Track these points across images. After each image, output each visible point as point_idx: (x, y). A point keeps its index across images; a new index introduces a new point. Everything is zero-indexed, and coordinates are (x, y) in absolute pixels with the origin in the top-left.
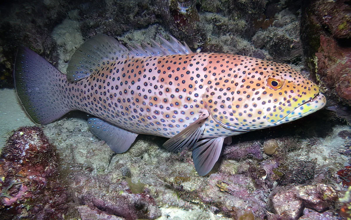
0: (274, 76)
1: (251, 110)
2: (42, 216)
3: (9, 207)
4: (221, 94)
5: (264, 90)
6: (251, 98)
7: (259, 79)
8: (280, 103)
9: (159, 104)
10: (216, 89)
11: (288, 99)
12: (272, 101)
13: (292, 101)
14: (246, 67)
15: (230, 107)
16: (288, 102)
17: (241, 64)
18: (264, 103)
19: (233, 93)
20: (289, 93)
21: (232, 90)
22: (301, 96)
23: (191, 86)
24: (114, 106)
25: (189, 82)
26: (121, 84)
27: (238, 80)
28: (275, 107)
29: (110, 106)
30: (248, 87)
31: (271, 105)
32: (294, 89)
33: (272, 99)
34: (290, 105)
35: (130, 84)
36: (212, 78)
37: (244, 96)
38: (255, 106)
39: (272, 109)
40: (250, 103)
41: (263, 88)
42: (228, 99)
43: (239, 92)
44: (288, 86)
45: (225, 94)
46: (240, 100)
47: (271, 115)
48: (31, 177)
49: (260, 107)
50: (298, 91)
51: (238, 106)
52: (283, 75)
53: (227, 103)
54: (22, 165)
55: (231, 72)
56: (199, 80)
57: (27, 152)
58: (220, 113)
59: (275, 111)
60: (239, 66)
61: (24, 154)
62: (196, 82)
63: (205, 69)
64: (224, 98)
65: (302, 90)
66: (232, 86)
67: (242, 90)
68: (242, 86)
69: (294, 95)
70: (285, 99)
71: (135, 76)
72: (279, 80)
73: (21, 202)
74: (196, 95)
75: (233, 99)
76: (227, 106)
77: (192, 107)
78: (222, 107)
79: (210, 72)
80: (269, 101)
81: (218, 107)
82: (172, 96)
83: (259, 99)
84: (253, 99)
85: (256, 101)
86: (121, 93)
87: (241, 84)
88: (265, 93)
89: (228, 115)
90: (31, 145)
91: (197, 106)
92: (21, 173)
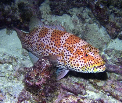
0: (87, 52)
1: (75, 63)
2: (48, 90)
3: (37, 86)
4: (67, 52)
5: (82, 57)
6: (77, 58)
7: (82, 51)
8: (86, 64)
9: (48, 49)
10: (66, 50)
11: (90, 63)
12: (84, 62)
13: (91, 65)
14: (79, 45)
15: (69, 59)
16: (89, 64)
17: (79, 43)
18: (80, 62)
19: (71, 54)
20: (91, 61)
21: (71, 52)
22: (94, 64)
23: (59, 45)
24: (34, 46)
25: (59, 43)
26: (38, 37)
27: (75, 49)
28: (84, 65)
29: (33, 46)
30: (77, 53)
31: (83, 64)
32: (93, 60)
33: (84, 61)
34: (89, 66)
35: (41, 38)
36: (67, 45)
37: (74, 56)
38: (77, 62)
39: (83, 65)
40: (76, 60)
41: (82, 56)
42: (69, 55)
43: (73, 54)
44: (91, 58)
45: (69, 53)
46: (73, 57)
47: (82, 68)
48: (45, 76)
49: (79, 63)
50: (94, 61)
51: (71, 60)
52: (90, 53)
53: (68, 57)
54: (43, 71)
55: (74, 45)
56: (62, 44)
57: (45, 67)
58: (65, 60)
59: (84, 66)
60: (77, 44)
61: (44, 67)
62: (61, 44)
63: (66, 40)
64: (68, 54)
65: (96, 61)
66: (72, 50)
67: (75, 53)
68: (75, 52)
69: (92, 62)
70: (88, 63)
71: (44, 35)
72: (88, 55)
73: (41, 84)
74: (60, 50)
75: (71, 56)
76: (68, 58)
77: (58, 54)
78: (66, 58)
79: (67, 42)
80: (83, 62)
81: (64, 57)
82: (53, 47)
83: (79, 59)
84: (77, 59)
85: (78, 60)
86: (37, 41)
87: (75, 51)
88: (82, 58)
89: (67, 62)
90: (47, 64)
91: (60, 54)
92: (42, 74)
